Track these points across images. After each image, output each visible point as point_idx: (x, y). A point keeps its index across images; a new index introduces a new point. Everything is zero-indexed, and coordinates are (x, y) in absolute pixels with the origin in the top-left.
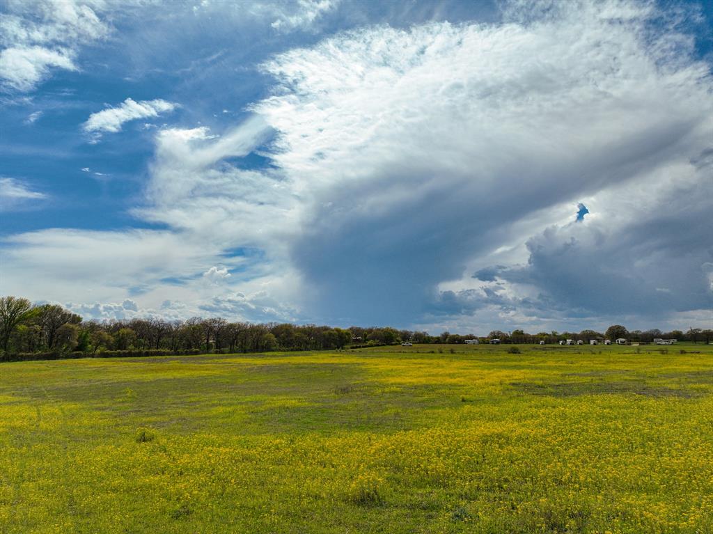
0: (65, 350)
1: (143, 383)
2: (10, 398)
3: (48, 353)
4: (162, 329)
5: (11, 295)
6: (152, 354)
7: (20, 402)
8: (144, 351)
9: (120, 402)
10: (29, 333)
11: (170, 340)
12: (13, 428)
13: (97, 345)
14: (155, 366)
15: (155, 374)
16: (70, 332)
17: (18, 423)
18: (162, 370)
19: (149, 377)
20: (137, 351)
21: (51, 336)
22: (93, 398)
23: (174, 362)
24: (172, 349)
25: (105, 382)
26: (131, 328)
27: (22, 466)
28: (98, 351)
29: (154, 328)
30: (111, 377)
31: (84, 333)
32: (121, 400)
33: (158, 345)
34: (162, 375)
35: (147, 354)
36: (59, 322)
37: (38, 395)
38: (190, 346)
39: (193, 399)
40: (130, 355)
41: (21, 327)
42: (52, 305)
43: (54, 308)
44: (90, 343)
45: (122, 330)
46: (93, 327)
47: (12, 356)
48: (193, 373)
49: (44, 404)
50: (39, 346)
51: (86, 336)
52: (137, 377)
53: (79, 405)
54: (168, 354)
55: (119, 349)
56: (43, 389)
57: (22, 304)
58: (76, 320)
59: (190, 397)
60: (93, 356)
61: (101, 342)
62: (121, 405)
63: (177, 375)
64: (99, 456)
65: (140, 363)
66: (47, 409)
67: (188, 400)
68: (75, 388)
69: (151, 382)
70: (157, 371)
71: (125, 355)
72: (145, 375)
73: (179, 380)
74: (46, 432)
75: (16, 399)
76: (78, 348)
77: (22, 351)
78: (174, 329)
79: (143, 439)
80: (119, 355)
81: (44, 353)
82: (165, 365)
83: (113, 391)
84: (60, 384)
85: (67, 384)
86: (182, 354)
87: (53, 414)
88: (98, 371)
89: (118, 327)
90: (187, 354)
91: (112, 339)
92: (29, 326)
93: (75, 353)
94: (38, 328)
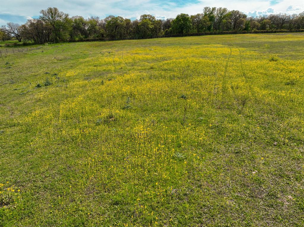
0: (239, 30)
1: (272, 43)
2: (221, 46)
3: (233, 31)
4: (285, 19)
5: (221, 7)
6: (278, 32)
7: (225, 47)
8: (274, 31)
9: (262, 49)
10: (227, 23)
11: (288, 25)
12: (223, 54)
13: (253, 28)
14: (279, 36)
15: (279, 39)
16: (242, 22)
17: (225, 52)
18: (282, 38)
19: (276, 40)
20: (271, 30)
21: (235, 25)
22: (250, 47)
23: (290, 35)
24: (288, 29)
25: (256, 42)
26: (269, 19)
27: (227, 63)
28: (253, 31)
29: (280, 19)
30: (258, 40)
31: (248, 23)
32: (262, 48)
33: (282, 27)
34: (282, 40)
35: (275, 32)
36: (238, 18)
37: (230, 45)
38: (298, 28)
39: (298, 49)
40: (267, 32)
41: (224, 21)
42: (235, 10)
43: (236, 11)
44: (250, 27)
45: (265, 20)
46: (251, 20)
47: (221, 32)
48: (299, 39)
49: (232, 48)
50: (230, 29)
51: (248, 24)
52: (270, 40)
53: (245, 49)
54: (286, 32)
55: (262, 30)
56: (232, 43)
57: (225, 10)
58: (245, 16)
59: (297, 48)
60: (251, 33)
61: (254, 26)
62: (262, 50)
63: (291, 40)
64: (254, 63)
65: (272, 35)
66: (234, 49)
67: (296, 49)
68: (244, 43)
69: (277, 42)
70: (280, 38)
71: (265, 32)
72: (274, 40)
73: (291, 42)
74: (234, 55)
75: (223, 46)
76: (245, 29)
77: (224, 31)
78: (291, 19)
79: (273, 60)
80: (262, 33)
81: (232, 31)
82: (284, 36)
83: (259, 45)
84: (237, 42)
85: (241, 42)
86: (294, 32)
87: (236, 51)
88: (253, 38)
89: (263, 19)
90: (296, 32)
91: (260, 25)
92: (227, 20)
93: (243, 31)
94: (230, 20)
